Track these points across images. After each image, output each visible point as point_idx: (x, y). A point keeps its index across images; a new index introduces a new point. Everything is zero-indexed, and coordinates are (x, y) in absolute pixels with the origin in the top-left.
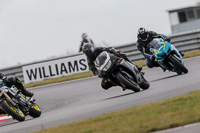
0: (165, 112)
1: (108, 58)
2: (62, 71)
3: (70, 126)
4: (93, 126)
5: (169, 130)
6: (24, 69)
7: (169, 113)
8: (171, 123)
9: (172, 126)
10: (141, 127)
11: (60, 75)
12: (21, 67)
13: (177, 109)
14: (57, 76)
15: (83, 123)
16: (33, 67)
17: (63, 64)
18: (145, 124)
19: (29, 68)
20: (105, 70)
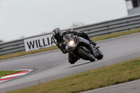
0: (125, 70)
2: (52, 42)
3: (59, 81)
4: (75, 81)
5: (128, 83)
6: (25, 41)
7: (128, 71)
8: (130, 78)
9: (130, 80)
10: (109, 80)
11: (51, 45)
12: (23, 40)
13: (133, 68)
14: (48, 46)
15: (67, 79)
16: (32, 40)
18: (112, 79)
19: (29, 41)
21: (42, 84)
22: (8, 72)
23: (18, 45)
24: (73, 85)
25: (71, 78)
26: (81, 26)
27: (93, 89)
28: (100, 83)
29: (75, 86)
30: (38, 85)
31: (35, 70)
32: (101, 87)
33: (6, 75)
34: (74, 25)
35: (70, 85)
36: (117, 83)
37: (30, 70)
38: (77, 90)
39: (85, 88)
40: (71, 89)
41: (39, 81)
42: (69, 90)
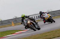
2: (38, 18)
3: (41, 34)
14: (36, 20)
15: (44, 33)
17: (38, 16)
21: (33, 36)
22: (19, 30)
24: (47, 36)
25: (46, 33)
27: (54, 38)
29: (47, 37)
32: (58, 37)
33: (18, 31)
37: (28, 30)
39: (51, 37)
42: (44, 38)
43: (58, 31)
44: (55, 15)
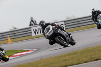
1: (51, 29)
3: (56, 58)
4: (67, 58)
6: (32, 29)
10: (91, 58)
15: (62, 56)
18: (94, 57)
19: (35, 28)
20: (50, 35)
21: (43, 60)
23: (27, 31)
24: (66, 61)
25: (65, 56)
26: (73, 18)
27: (79, 64)
28: (85, 60)
30: (41, 61)
31: (39, 50)
32: (86, 62)
34: (67, 18)
35: (63, 61)
36: (97, 60)
37: (35, 50)
38: (68, 64)
39: (74, 63)
40: (64, 64)
41: (41, 57)
42: (62, 64)
43: (86, 52)
44: (79, 25)
